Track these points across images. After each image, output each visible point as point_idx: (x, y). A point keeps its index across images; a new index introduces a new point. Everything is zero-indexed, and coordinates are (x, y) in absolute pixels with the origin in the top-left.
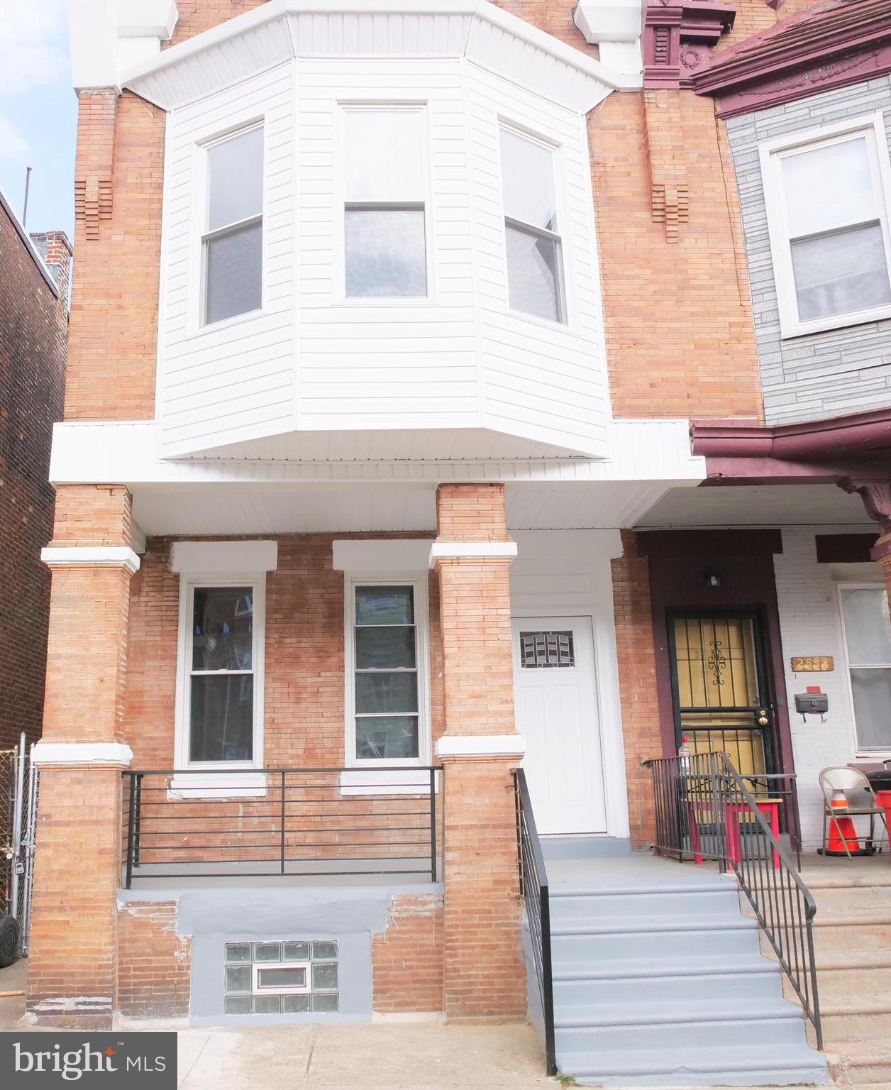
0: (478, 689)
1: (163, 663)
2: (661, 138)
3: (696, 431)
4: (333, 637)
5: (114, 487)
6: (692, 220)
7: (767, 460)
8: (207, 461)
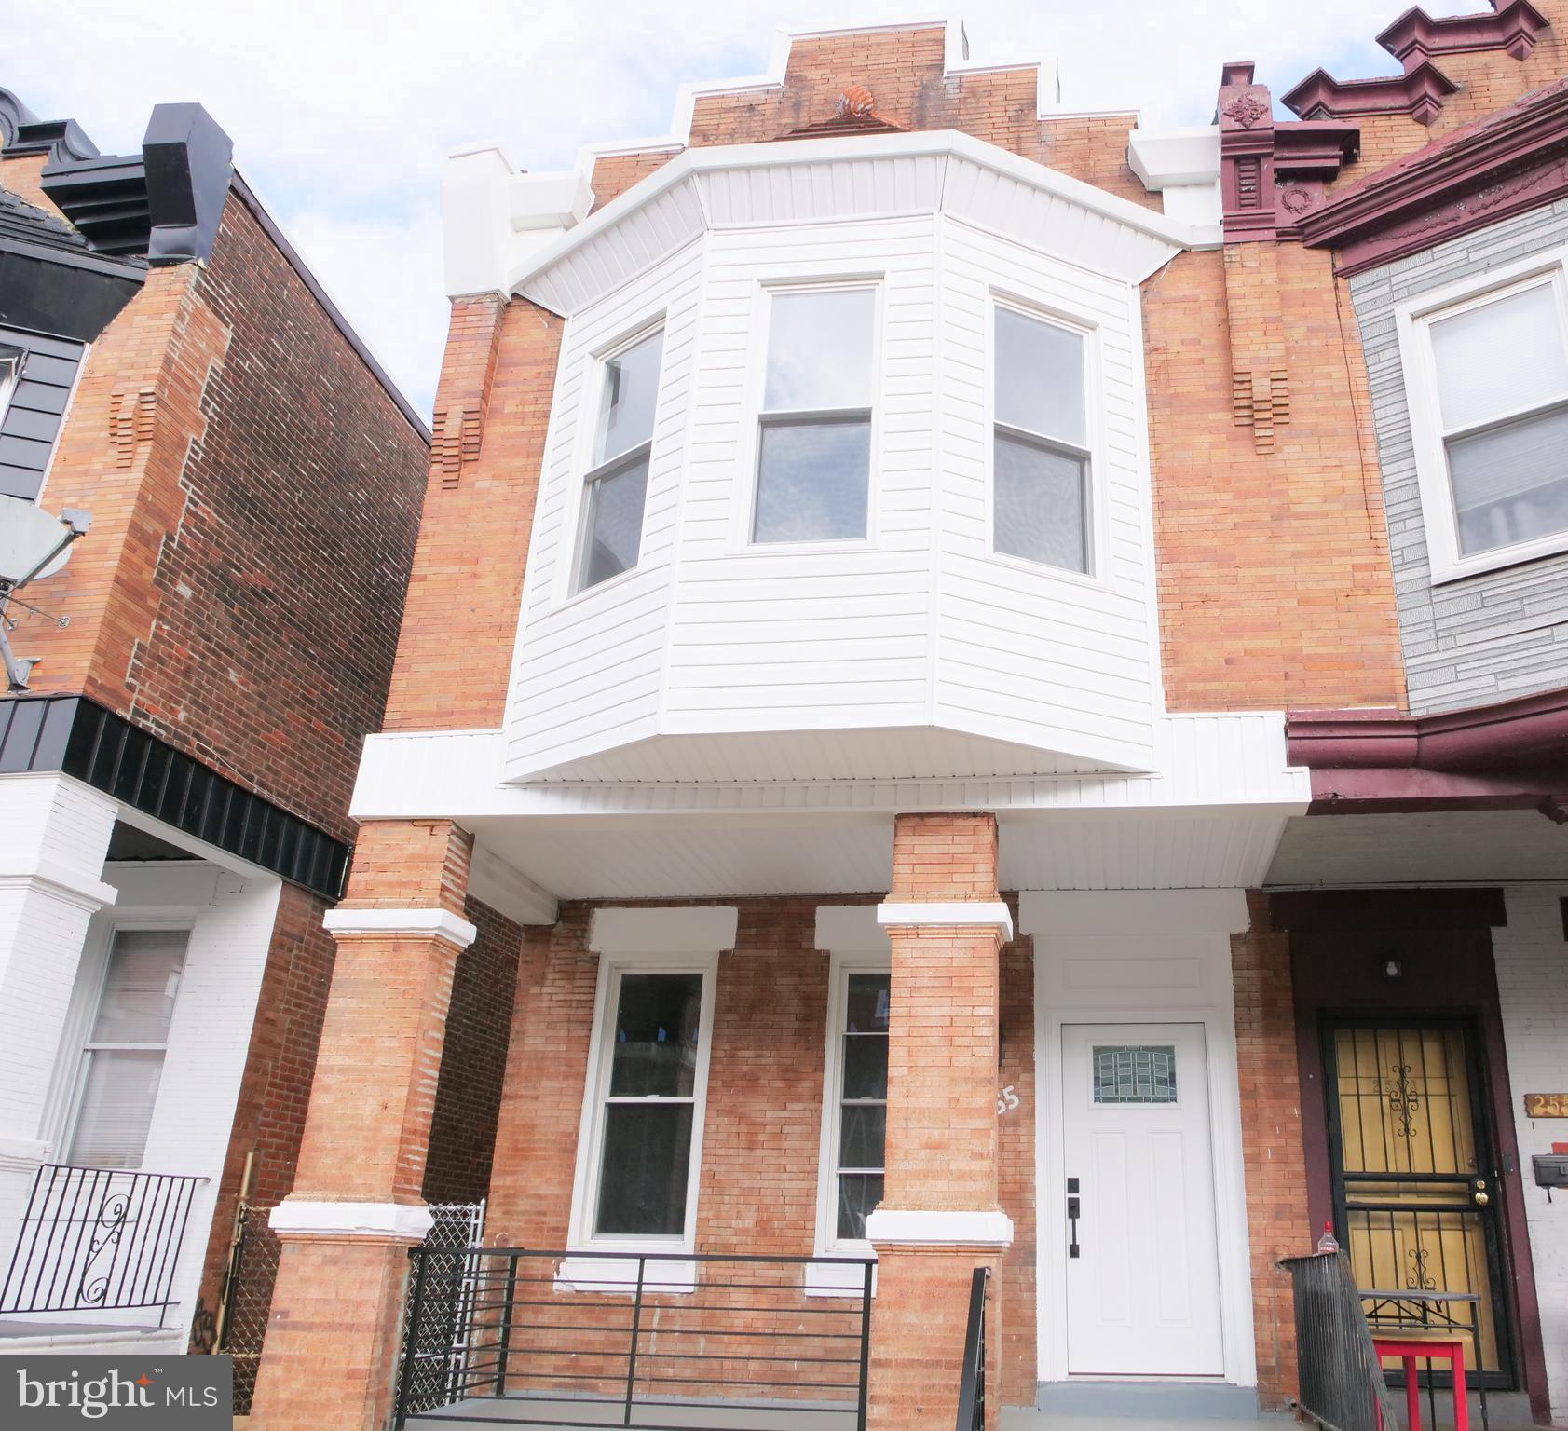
0: (936, 1134)
1: (565, 1084)
2: (1248, 309)
3: (1294, 727)
4: (808, 1049)
5: (437, 823)
6: (1296, 420)
7: (1413, 771)
8: (566, 785)
